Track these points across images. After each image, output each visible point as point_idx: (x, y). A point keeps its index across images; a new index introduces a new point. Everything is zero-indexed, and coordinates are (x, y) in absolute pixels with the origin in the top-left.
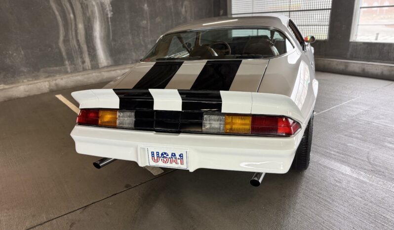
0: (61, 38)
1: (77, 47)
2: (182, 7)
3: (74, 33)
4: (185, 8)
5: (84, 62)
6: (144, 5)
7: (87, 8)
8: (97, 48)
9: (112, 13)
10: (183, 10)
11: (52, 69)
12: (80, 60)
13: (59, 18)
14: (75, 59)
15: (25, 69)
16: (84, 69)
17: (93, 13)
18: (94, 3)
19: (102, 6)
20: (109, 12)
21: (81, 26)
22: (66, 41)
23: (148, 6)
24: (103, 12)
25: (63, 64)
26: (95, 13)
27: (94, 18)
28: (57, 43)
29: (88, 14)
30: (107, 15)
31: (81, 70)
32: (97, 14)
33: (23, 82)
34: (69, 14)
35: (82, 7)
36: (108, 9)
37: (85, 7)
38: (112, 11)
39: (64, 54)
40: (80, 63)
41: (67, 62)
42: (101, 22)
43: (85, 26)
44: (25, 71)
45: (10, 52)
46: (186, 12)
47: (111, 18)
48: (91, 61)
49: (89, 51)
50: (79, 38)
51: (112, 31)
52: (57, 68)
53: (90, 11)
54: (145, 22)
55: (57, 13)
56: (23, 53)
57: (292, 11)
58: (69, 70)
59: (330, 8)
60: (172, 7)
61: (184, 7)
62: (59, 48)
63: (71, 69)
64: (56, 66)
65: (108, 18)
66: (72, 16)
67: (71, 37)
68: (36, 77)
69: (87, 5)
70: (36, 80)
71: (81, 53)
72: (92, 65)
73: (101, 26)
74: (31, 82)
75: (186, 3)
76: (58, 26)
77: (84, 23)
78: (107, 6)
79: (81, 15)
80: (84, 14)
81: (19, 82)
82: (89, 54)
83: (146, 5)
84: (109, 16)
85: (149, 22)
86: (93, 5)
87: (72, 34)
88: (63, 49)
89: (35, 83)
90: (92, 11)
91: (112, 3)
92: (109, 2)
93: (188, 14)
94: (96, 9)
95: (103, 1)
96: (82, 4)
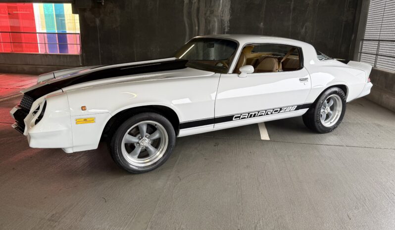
2: (302, 28)
4: (306, 28)
6: (260, 23)
7: (210, 22)
10: (304, 30)
13: (187, 29)
18: (216, 20)
19: (222, 22)
24: (222, 27)
26: (215, 27)
29: (209, 28)
30: (225, 29)
34: (195, 26)
35: (206, 22)
36: (226, 25)
37: (208, 22)
38: (229, 27)
46: (306, 32)
47: (227, 32)
53: (211, 26)
55: (187, 25)
65: (224, 32)
66: (197, 28)
75: (308, 24)
77: (205, 34)
78: (226, 23)
79: (203, 27)
80: (206, 27)
83: (262, 24)
84: (226, 30)
86: (214, 21)
90: (213, 26)
91: (230, 21)
92: (228, 19)
93: (307, 35)
94: (216, 24)
95: (223, 18)
96: (206, 19)
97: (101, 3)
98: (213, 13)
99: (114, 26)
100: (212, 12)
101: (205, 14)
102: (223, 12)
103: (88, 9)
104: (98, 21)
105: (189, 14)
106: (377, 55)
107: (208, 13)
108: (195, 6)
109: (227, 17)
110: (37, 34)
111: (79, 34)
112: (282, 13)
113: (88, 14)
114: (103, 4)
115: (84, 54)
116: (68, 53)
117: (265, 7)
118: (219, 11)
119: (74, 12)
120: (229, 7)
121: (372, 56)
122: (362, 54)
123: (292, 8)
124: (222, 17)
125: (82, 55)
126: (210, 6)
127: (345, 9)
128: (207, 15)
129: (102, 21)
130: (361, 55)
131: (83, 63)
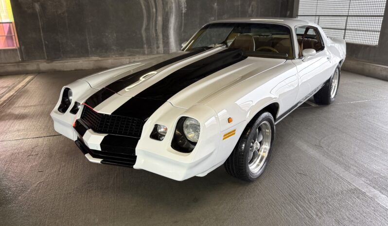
0: (144, 27)
1: (155, 35)
2: (249, 7)
3: (154, 23)
4: (252, 7)
5: (158, 47)
6: (214, 4)
7: (167, 4)
8: (170, 37)
9: (186, 9)
10: (250, 9)
11: (134, 50)
12: (155, 46)
13: (144, 11)
14: (152, 44)
15: (114, 48)
16: (158, 53)
17: (171, 8)
18: (173, 1)
19: (179, 4)
20: (184, 9)
21: (160, 19)
22: (147, 29)
23: (218, 5)
24: (179, 8)
25: (142, 47)
26: (172, 8)
27: (171, 13)
28: (140, 30)
29: (167, 10)
30: (182, 10)
31: (156, 53)
32: (174, 10)
33: (112, 57)
34: (153, 8)
35: (163, 4)
36: (183, 6)
37: (165, 3)
39: (144, 39)
40: (155, 48)
41: (145, 46)
42: (176, 16)
43: (163, 18)
44: (115, 49)
45: (107, 34)
46: (252, 11)
47: (184, 13)
48: (164, 47)
49: (163, 39)
50: (157, 28)
51: (184, 24)
52: (138, 50)
53: (168, 7)
55: (143, 7)
56: (115, 35)
57: (350, 16)
58: (146, 52)
59: (383, 15)
60: (240, 7)
62: (141, 34)
63: (148, 52)
64: (137, 48)
65: (182, 13)
66: (154, 10)
67: (151, 27)
68: (122, 55)
69: (167, 2)
70: (121, 56)
71: (157, 40)
72: (164, 50)
73: (176, 20)
74: (117, 58)
75: (253, 3)
76: (142, 17)
77: (163, 16)
78: (183, 4)
79: (161, 9)
80: (164, 8)
81: (109, 57)
82: (163, 42)
83: (216, 4)
84: (184, 12)
85: (216, 18)
86: (171, 3)
87: (152, 24)
88: (144, 35)
89: (119, 59)
91: (187, 2)
92: (185, 0)
93: (254, 13)
94: (174, 5)
96: (163, 1)
99: (60, 12)
104: (37, 6)
115: (23, 47)
125: (20, 49)
129: (43, 6)
131: (22, 57)
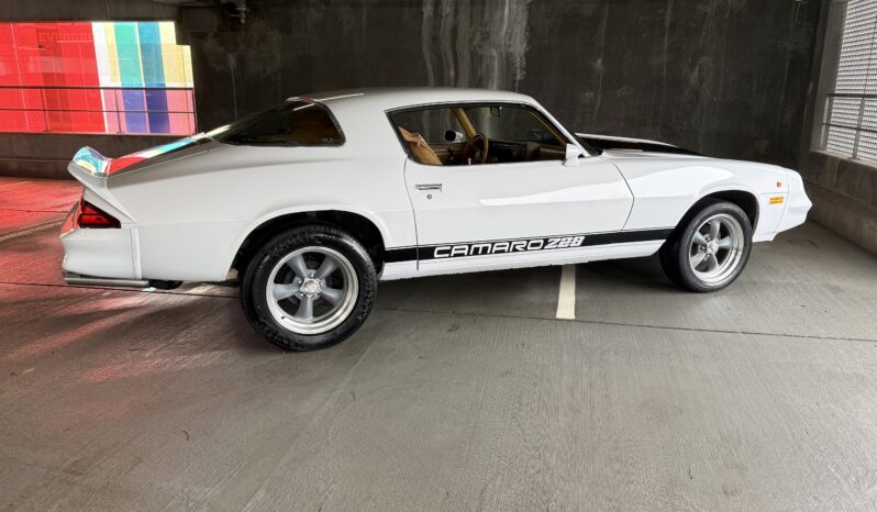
2: (693, 69)
6: (595, 60)
7: (481, 61)
9: (524, 73)
10: (695, 74)
17: (489, 69)
18: (495, 53)
19: (508, 61)
20: (518, 72)
23: (604, 62)
24: (508, 70)
26: (493, 70)
30: (515, 75)
34: (449, 70)
35: (472, 59)
36: (518, 65)
37: (477, 60)
38: (525, 69)
46: (701, 80)
47: (520, 81)
53: (484, 68)
54: (590, 95)
55: (429, 66)
60: (665, 68)
61: (697, 69)
65: (515, 82)
66: (452, 73)
69: (481, 56)
75: (705, 60)
78: (518, 60)
79: (467, 72)
80: (473, 70)
83: (599, 61)
84: (518, 78)
85: (599, 95)
86: (492, 57)
90: (487, 67)
91: (527, 55)
92: (522, 53)
93: (704, 86)
94: (496, 64)
95: (511, 50)
96: (472, 53)
97: (239, 19)
98: (488, 38)
99: (269, 71)
100: (486, 37)
101: (471, 41)
102: (510, 35)
103: (212, 34)
104: (232, 60)
105: (435, 39)
106: (858, 129)
107: (478, 37)
108: (447, 23)
109: (519, 48)
110: (102, 91)
111: (191, 89)
112: (644, 35)
113: (210, 44)
114: (243, 21)
116: (169, 131)
117: (605, 23)
118: (503, 33)
119: (181, 40)
120: (525, 23)
121: (850, 131)
122: (831, 128)
123: (667, 24)
124: (509, 46)
126: (481, 23)
127: (791, 25)
128: (475, 43)
129: (241, 60)
130: (827, 131)
